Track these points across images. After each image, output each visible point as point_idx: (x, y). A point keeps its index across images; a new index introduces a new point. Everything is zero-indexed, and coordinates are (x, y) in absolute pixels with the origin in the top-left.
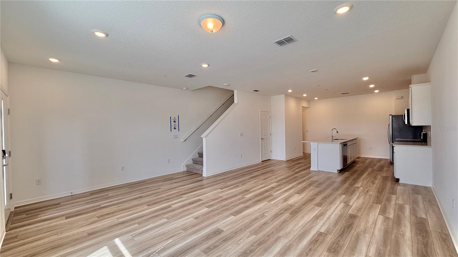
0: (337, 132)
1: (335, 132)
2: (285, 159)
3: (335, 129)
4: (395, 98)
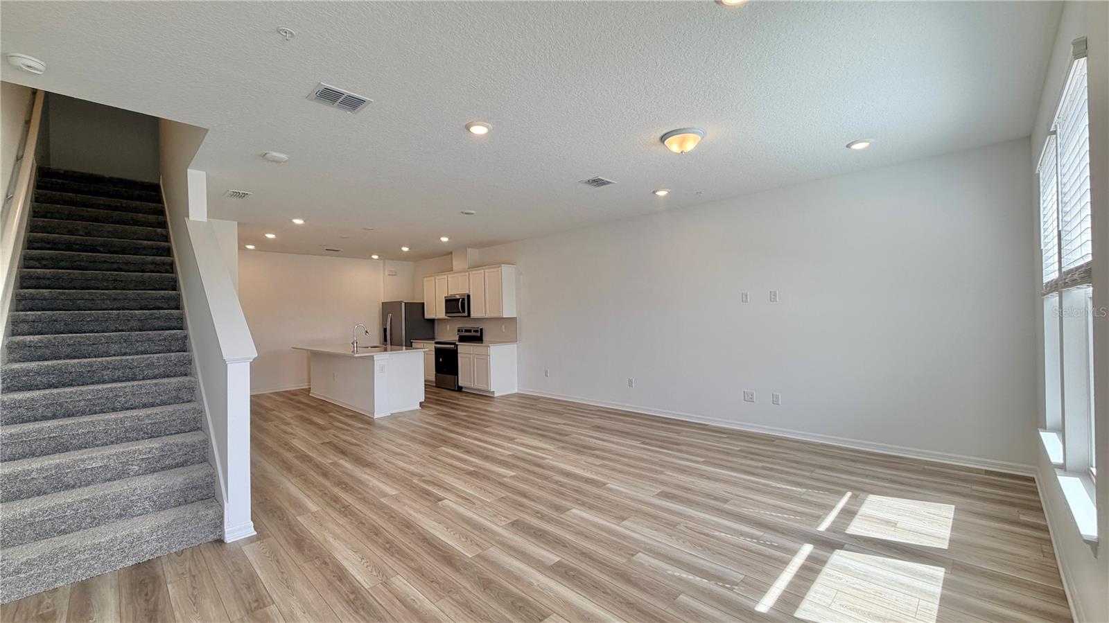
0: (367, 332)
4: (386, 273)
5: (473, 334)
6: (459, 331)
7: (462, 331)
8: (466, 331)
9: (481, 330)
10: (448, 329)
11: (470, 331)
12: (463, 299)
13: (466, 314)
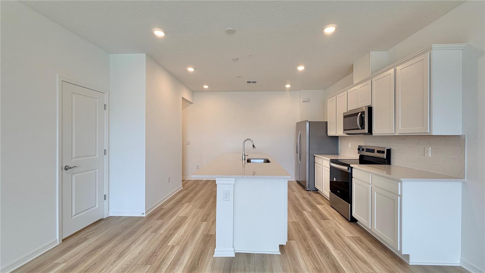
0: (254, 146)
1: (249, 145)
2: (145, 212)
3: (248, 139)
4: (301, 100)
5: (376, 154)
6: (359, 149)
7: (363, 150)
8: (368, 150)
9: (389, 151)
10: (350, 146)
11: (373, 151)
12: (363, 113)
13: (366, 130)
